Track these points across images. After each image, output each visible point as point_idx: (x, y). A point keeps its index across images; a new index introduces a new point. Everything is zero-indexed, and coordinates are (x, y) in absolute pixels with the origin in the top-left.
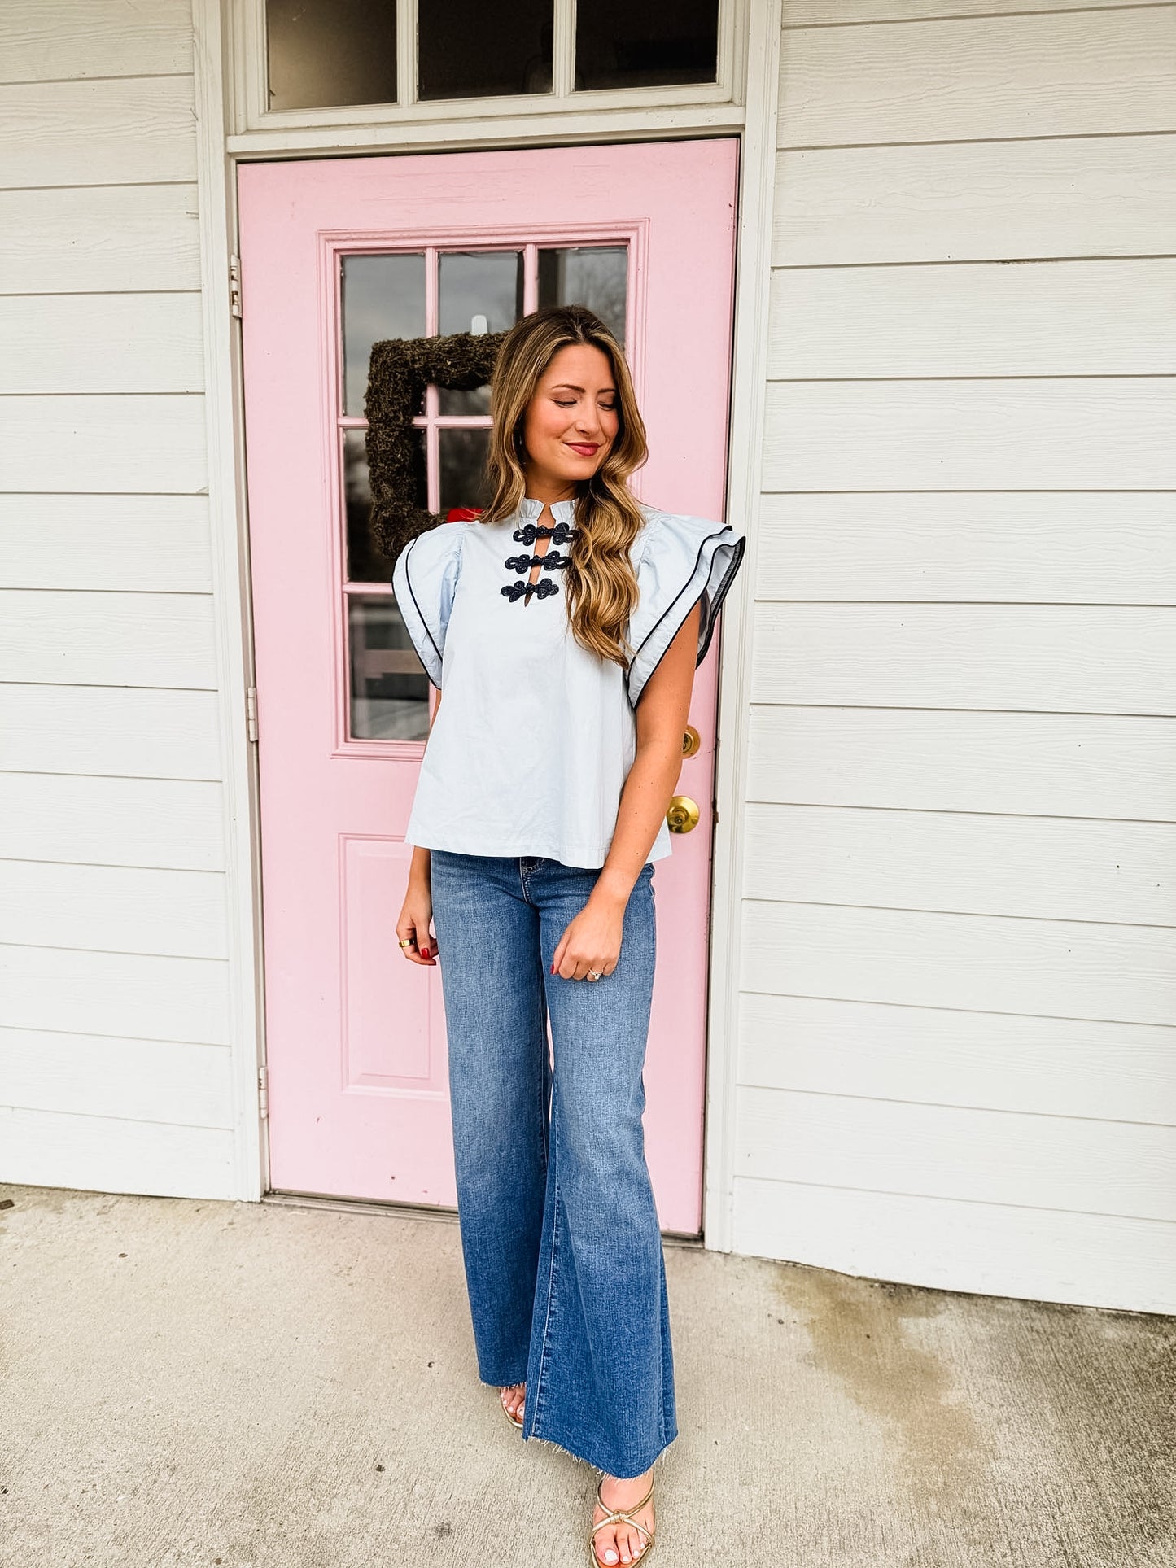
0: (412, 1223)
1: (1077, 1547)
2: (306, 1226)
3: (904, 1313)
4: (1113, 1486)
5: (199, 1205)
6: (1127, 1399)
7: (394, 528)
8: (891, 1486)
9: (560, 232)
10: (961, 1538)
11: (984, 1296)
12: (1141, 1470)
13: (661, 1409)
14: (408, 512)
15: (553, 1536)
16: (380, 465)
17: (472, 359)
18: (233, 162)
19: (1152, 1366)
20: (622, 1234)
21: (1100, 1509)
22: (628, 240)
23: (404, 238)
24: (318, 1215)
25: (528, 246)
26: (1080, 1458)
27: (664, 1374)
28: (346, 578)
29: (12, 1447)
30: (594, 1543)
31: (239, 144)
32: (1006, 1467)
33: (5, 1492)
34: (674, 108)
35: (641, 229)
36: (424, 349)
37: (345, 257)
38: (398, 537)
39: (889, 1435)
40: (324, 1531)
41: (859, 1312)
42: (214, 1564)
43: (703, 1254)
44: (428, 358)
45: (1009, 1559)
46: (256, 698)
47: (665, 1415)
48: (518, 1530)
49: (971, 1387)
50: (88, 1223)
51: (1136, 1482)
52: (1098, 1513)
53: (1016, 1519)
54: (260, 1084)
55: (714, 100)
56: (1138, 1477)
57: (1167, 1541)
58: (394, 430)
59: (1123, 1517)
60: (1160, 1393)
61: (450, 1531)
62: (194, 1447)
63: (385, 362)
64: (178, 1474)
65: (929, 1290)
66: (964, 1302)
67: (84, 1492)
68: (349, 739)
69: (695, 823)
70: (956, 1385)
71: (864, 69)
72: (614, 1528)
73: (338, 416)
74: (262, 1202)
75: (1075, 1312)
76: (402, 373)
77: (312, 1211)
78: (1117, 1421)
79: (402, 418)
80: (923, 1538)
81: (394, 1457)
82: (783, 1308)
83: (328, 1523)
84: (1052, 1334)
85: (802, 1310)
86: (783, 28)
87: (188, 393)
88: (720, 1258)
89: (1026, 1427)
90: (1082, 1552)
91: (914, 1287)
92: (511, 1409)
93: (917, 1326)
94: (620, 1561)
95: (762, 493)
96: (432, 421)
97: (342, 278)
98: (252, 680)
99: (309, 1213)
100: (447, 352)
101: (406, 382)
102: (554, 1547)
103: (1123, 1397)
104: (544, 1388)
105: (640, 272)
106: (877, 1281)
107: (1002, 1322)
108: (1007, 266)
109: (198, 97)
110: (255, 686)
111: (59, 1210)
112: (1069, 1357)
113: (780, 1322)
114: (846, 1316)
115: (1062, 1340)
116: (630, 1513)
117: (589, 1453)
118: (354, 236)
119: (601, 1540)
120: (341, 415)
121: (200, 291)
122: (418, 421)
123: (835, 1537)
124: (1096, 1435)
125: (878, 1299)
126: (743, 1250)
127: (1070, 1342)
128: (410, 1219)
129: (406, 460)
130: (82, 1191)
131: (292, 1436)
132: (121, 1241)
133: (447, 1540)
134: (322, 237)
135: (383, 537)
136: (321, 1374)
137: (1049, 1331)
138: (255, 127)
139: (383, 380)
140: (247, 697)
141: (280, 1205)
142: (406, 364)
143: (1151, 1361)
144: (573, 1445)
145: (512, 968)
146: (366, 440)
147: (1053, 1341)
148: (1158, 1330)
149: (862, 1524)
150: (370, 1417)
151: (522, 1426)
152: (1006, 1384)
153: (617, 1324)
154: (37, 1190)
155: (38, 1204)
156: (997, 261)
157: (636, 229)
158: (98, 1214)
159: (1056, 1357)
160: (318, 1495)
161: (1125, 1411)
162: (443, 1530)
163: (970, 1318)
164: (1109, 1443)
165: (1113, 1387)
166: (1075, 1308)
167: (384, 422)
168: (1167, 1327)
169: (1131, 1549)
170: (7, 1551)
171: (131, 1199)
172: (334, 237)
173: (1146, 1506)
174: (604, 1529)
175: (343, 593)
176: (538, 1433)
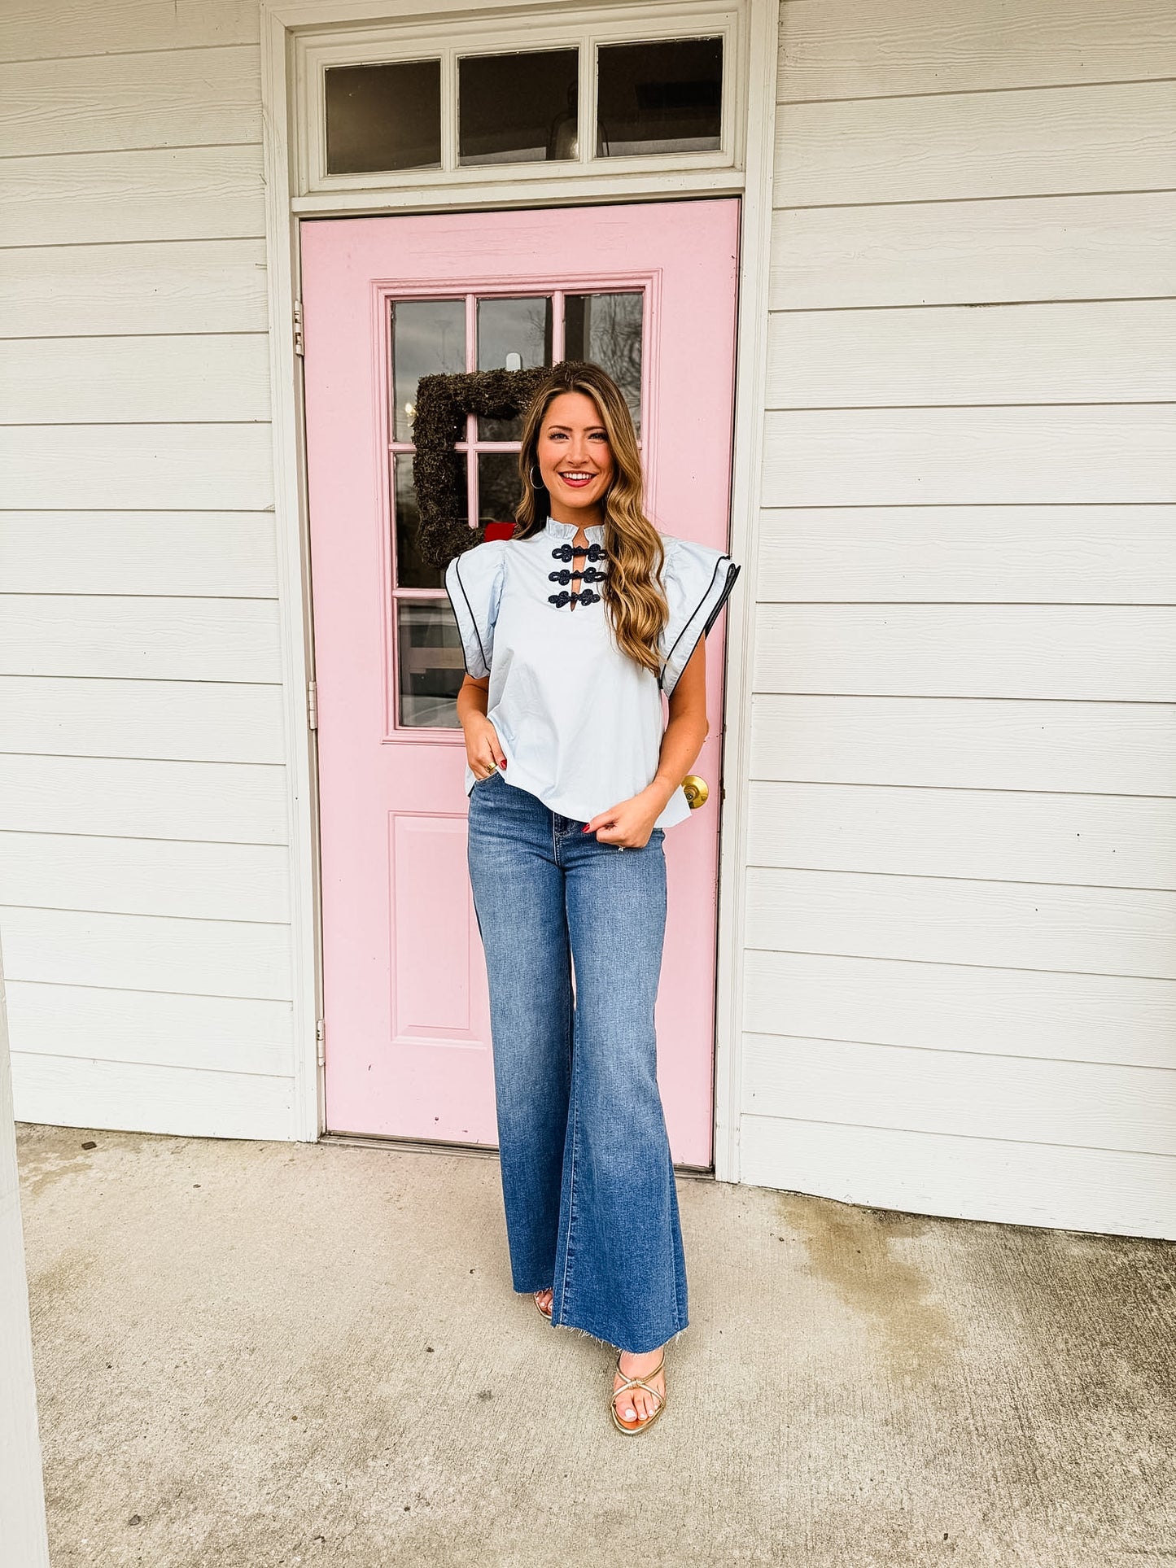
0: (454, 1159)
1: (1030, 1413)
2: (358, 1162)
3: (892, 1234)
4: (1066, 1368)
5: (262, 1144)
6: (1086, 1302)
7: (438, 540)
8: (872, 1366)
9: (584, 281)
10: (930, 1406)
11: (964, 1220)
12: (1093, 1356)
13: (675, 1298)
14: (450, 526)
15: (579, 1400)
16: (427, 485)
17: (507, 393)
18: (297, 220)
19: (1110, 1277)
20: (637, 1143)
21: (1053, 1386)
22: (644, 287)
23: (447, 286)
24: (370, 1152)
25: (556, 292)
26: (1040, 1347)
27: (676, 1268)
28: (396, 584)
29: (113, 1334)
30: (615, 1406)
31: (303, 205)
32: (974, 1353)
33: (110, 1367)
34: (683, 173)
35: (655, 279)
36: (465, 384)
37: (394, 302)
38: (441, 549)
39: (873, 1328)
40: (384, 1395)
41: (851, 1232)
42: (291, 1421)
43: (714, 1184)
44: (469, 391)
45: (971, 1421)
46: (315, 691)
47: (678, 1304)
48: (549, 1396)
49: (948, 1291)
50: (164, 1160)
51: (1086, 1365)
52: (1051, 1388)
53: (979, 1392)
54: (319, 1036)
55: (718, 166)
56: (1088, 1362)
57: (1109, 1409)
58: (438, 455)
59: (1073, 1391)
60: (1116, 1298)
61: (491, 1397)
62: (269, 1334)
63: (431, 395)
64: (257, 1354)
65: (916, 1216)
66: (946, 1226)
67: (177, 1367)
68: (398, 727)
69: (704, 800)
70: (935, 1291)
71: (848, 139)
72: (630, 1391)
73: (389, 442)
74: (318, 1143)
75: (1045, 1234)
76: (446, 405)
77: (364, 1150)
78: (1075, 1319)
79: (445, 444)
80: (897, 1405)
81: (442, 1341)
82: (783, 1229)
83: (386, 1390)
84: (1023, 1251)
85: (801, 1231)
86: (777, 104)
87: (256, 422)
88: (729, 1188)
89: (993, 1323)
90: (1034, 1417)
91: (903, 1213)
92: (542, 1305)
93: (903, 1244)
94: (637, 1419)
95: (762, 508)
96: (472, 446)
97: (392, 320)
98: (312, 675)
99: (361, 1151)
100: (485, 387)
101: (449, 413)
102: (580, 1408)
103: (1082, 1301)
104: (569, 1283)
105: (654, 315)
106: (870, 1208)
107: (980, 1241)
108: (974, 309)
109: (266, 164)
110: (315, 680)
111: (137, 1150)
112: (1037, 1269)
113: (781, 1240)
114: (839, 1236)
115: (1031, 1257)
116: (646, 1380)
117: (610, 1336)
118: (404, 285)
119: (622, 1402)
120: (391, 441)
121: (268, 332)
122: (460, 447)
123: (821, 1403)
124: (1055, 1330)
125: (869, 1222)
126: (750, 1180)
127: (1039, 1258)
128: (452, 1156)
129: (449, 481)
130: (157, 1135)
131: (353, 1326)
132: (194, 1175)
133: (488, 1403)
134: (375, 285)
135: (429, 548)
136: (377, 1278)
137: (1021, 1249)
138: (316, 189)
139: (429, 411)
140: (308, 690)
141: (335, 1145)
142: (449, 397)
143: (1110, 1273)
144: (595, 1329)
145: (544, 922)
146: (414, 464)
147: (1024, 1256)
148: (1118, 1248)
149: (845, 1394)
150: (420, 1311)
151: (551, 1318)
152: (979, 1290)
153: (633, 1222)
154: (115, 1134)
155: (118, 1145)
156: (966, 305)
157: (650, 278)
158: (172, 1153)
159: (1025, 1269)
160: (377, 1370)
161: (1083, 1312)
162: (485, 1396)
163: (951, 1238)
164: (1066, 1335)
165: (1074, 1293)
166: (1046, 1231)
167: (429, 448)
168: (1127, 1246)
169: (1077, 1415)
170: (115, 1410)
171: (200, 1141)
172: (385, 285)
173: (1093, 1384)
174: (623, 1394)
175: (393, 597)
176: (565, 1321)
